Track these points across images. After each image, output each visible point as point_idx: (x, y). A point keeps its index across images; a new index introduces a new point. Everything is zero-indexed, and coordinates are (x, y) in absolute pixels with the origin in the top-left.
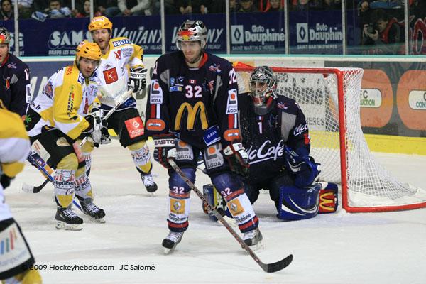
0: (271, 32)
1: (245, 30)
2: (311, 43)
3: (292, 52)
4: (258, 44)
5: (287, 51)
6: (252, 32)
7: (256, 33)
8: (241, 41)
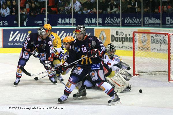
0: (158, 20)
1: (149, 19)
2: (171, 24)
3: (163, 27)
4: (153, 24)
5: (161, 27)
6: (151, 20)
7: (153, 20)
8: (148, 23)
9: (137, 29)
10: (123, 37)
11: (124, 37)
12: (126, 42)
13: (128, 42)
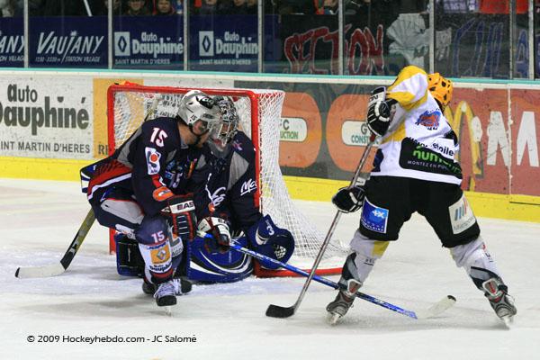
0: (165, 41)
1: (131, 38)
2: (217, 57)
3: (192, 69)
4: (149, 56)
5: (186, 67)
6: (141, 42)
7: (146, 42)
8: (127, 53)
9: (89, 76)
10: (34, 109)
11: (38, 106)
12: (47, 125)
13: (54, 125)
